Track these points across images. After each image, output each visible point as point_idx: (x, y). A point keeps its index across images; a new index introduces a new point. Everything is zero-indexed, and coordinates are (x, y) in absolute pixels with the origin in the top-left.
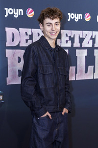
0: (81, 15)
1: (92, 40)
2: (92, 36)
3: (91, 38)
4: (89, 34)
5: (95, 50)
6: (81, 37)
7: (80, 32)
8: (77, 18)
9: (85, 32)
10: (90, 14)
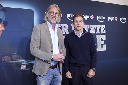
0: (88, 16)
1: (95, 30)
2: (95, 28)
3: (95, 29)
4: (93, 26)
5: (97, 35)
6: (89, 28)
7: (88, 25)
8: (86, 18)
9: (91, 26)
10: (93, 16)
